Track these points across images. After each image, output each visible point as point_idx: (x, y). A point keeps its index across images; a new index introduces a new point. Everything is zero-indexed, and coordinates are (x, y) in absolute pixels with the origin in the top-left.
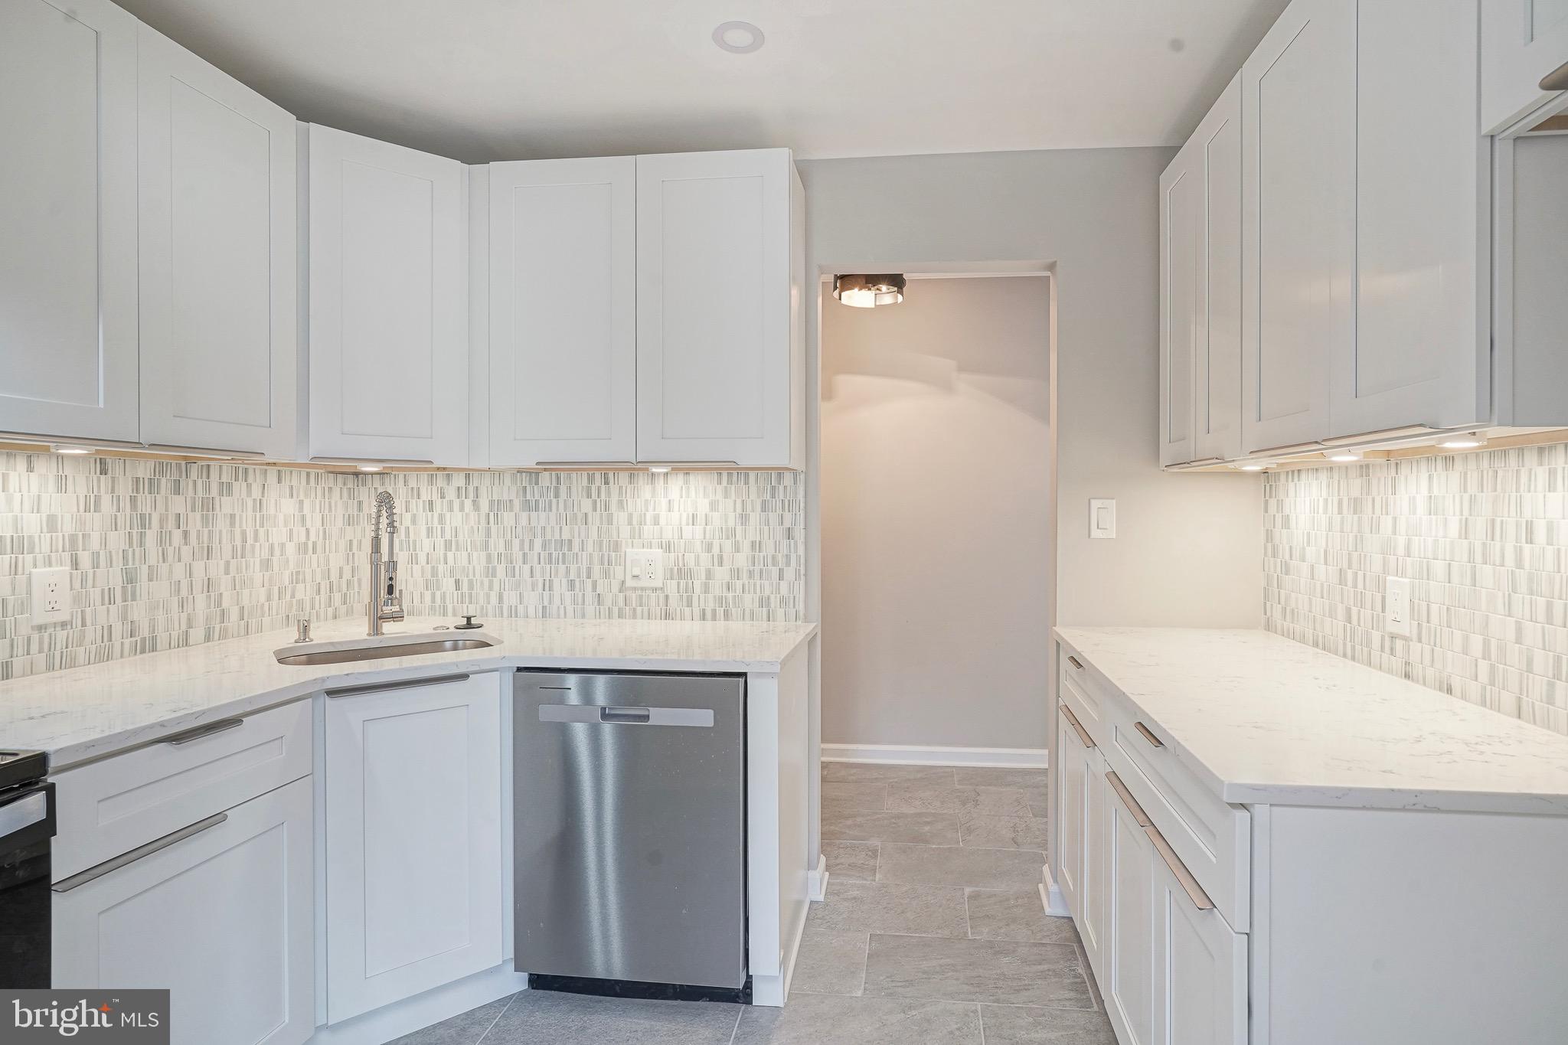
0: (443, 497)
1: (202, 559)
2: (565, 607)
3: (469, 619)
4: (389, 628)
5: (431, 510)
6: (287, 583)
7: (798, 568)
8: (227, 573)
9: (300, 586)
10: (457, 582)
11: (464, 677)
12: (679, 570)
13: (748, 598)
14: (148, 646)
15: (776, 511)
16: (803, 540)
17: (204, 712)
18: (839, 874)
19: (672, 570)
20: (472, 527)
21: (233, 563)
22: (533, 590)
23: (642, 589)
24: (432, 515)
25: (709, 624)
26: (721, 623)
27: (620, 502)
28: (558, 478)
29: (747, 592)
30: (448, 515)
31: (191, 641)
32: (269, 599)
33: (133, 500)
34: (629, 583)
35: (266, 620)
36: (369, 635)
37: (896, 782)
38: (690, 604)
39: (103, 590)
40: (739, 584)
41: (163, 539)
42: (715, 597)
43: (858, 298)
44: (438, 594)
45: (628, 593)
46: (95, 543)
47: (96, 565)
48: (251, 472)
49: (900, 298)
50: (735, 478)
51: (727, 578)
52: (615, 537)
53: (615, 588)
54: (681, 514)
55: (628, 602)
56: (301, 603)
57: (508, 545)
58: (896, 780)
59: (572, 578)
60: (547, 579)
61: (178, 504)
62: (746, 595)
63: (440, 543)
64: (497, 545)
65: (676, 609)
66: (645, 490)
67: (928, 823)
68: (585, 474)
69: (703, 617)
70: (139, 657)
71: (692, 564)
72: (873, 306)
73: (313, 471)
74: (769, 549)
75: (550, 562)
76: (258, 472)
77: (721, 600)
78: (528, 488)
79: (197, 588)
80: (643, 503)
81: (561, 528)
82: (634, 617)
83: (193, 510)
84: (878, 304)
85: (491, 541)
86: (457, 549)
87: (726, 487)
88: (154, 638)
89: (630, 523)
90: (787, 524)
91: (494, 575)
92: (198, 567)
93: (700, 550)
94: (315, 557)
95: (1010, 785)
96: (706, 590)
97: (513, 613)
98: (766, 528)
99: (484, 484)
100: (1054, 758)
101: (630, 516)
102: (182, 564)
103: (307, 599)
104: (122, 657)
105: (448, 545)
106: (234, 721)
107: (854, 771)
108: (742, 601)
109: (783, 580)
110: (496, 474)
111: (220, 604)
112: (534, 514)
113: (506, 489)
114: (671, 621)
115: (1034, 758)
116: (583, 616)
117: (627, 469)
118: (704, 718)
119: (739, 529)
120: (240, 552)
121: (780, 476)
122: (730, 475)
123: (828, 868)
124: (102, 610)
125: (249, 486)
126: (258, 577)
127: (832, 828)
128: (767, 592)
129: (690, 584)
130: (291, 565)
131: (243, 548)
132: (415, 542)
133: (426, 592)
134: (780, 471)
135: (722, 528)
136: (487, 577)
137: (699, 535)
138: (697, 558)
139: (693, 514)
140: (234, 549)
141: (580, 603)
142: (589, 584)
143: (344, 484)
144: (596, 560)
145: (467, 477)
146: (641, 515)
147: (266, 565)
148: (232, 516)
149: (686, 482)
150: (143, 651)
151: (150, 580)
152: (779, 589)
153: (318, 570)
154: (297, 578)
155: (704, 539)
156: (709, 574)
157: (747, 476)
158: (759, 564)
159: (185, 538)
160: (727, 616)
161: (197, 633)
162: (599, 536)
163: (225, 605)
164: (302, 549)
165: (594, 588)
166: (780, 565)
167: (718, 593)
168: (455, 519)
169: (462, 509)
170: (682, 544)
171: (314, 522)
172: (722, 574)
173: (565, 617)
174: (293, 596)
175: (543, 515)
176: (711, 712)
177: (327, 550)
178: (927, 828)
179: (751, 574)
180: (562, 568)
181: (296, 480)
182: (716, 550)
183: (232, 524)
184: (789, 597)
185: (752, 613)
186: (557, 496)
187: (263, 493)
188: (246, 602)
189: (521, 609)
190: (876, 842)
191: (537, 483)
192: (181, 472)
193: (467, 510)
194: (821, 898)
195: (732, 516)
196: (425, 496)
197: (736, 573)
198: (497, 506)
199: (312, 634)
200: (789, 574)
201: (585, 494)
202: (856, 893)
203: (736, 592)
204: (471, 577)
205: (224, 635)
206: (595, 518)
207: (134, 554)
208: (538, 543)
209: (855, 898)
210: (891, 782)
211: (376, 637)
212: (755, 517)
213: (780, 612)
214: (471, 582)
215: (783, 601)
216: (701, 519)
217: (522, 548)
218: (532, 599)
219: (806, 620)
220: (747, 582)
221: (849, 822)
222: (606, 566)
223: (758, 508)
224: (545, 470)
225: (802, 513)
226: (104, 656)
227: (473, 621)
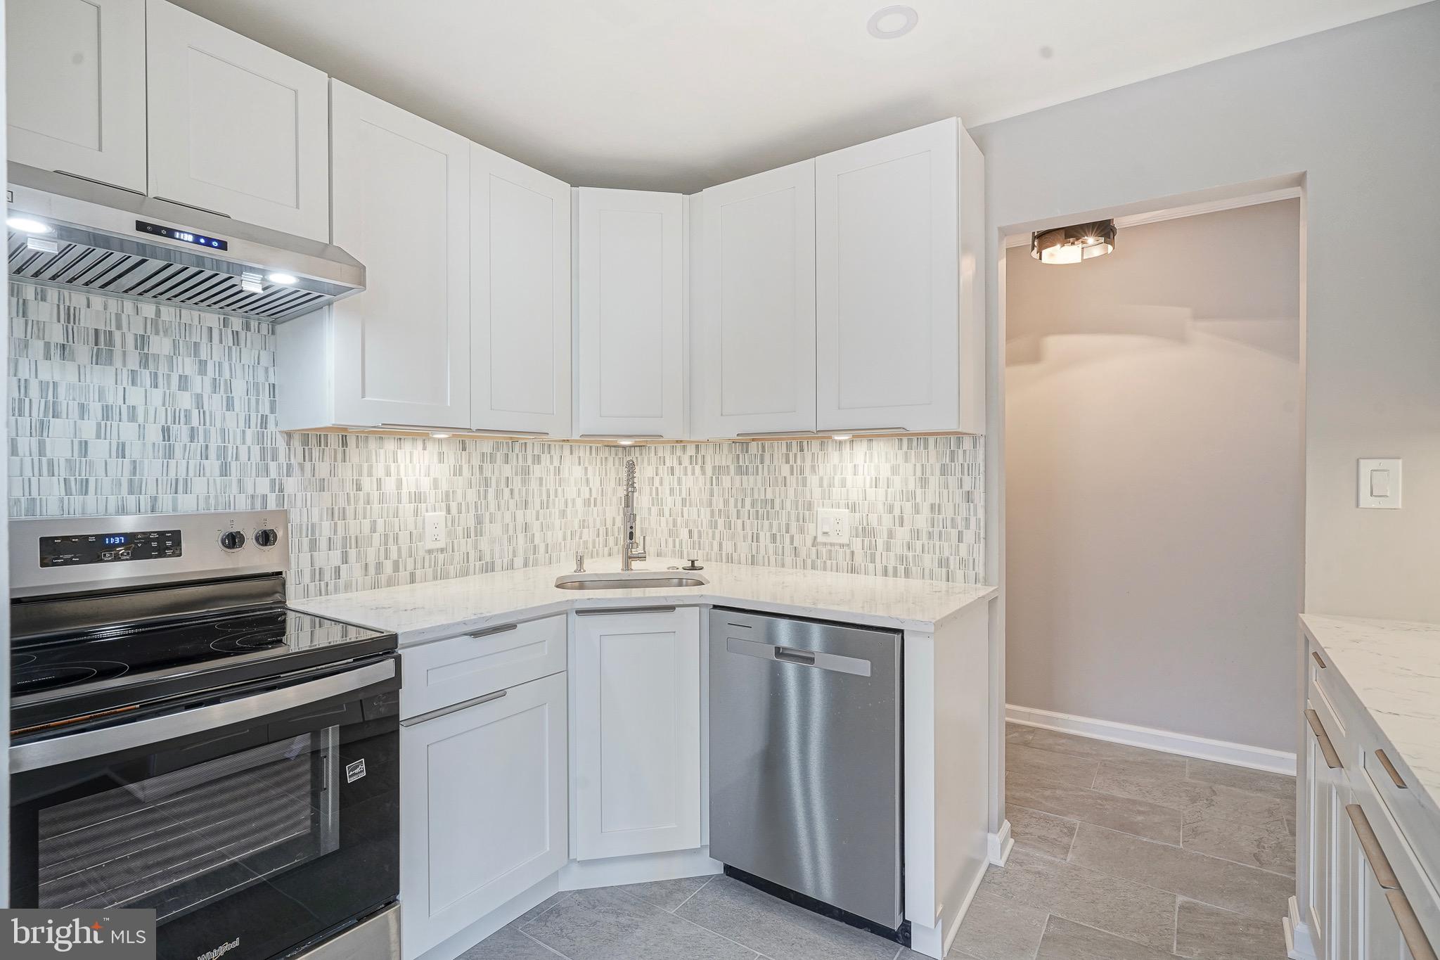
0: (680, 464)
1: (522, 509)
2: (769, 557)
3: (693, 562)
4: (635, 565)
5: (673, 474)
6: (576, 528)
7: (977, 531)
8: (537, 519)
9: (586, 531)
10: (690, 532)
11: (671, 608)
12: (864, 529)
13: (927, 558)
14: (489, 568)
15: (955, 475)
16: (982, 503)
17: (491, 617)
18: (1026, 844)
19: (857, 529)
20: (701, 488)
21: (541, 511)
22: (744, 541)
23: (832, 544)
24: (673, 478)
25: (891, 580)
26: (901, 581)
27: (813, 467)
28: (763, 447)
29: (927, 552)
30: (684, 478)
31: (515, 566)
32: (564, 539)
33: (481, 468)
34: (821, 539)
35: (563, 554)
36: (622, 570)
37: (1110, 761)
38: (873, 561)
39: (464, 528)
40: (918, 544)
41: (498, 493)
42: (896, 555)
43: (1061, 255)
44: (677, 540)
45: (820, 548)
46: (459, 497)
47: (460, 512)
48: (552, 447)
49: (1110, 248)
50: (915, 443)
51: (907, 538)
52: (808, 498)
53: (809, 542)
54: (865, 478)
55: (819, 555)
56: (586, 543)
57: (726, 502)
58: (1110, 759)
59: (774, 532)
60: (755, 532)
61: (507, 470)
62: (926, 555)
63: (679, 500)
64: (718, 503)
65: (861, 565)
66: (834, 456)
67: (1140, 813)
68: (784, 443)
69: (885, 573)
70: (484, 574)
71: (875, 524)
72: (1079, 260)
73: (594, 446)
74: (948, 511)
75: (757, 519)
76: (557, 447)
77: (902, 559)
78: (741, 456)
79: (519, 529)
80: (832, 467)
81: (765, 489)
82: (825, 569)
83: (516, 475)
84: (1085, 258)
85: (714, 499)
86: (690, 506)
87: (906, 453)
88: (493, 563)
89: (821, 485)
90: (967, 487)
91: (716, 527)
92: (519, 514)
93: (882, 512)
94: (596, 509)
95: (1261, 790)
96: (888, 549)
97: (730, 559)
98: (945, 492)
99: (708, 453)
100: (1302, 764)
101: (821, 479)
102: (510, 512)
103: (590, 541)
104: (475, 574)
105: (684, 501)
106: (512, 626)
107: (1064, 741)
108: (921, 561)
109: (962, 542)
110: (718, 445)
111: (533, 541)
112: (745, 477)
113: (724, 457)
114: (856, 575)
115: (1281, 763)
116: (783, 566)
117: (818, 438)
118: (862, 668)
119: (919, 491)
120: (545, 505)
121: (959, 441)
122: (910, 441)
123: (1013, 834)
124: (463, 541)
125: (551, 457)
126: (557, 523)
127: (1028, 795)
128: (946, 554)
129: (874, 543)
130: (580, 516)
131: (548, 501)
132: (662, 499)
133: (669, 539)
134: (959, 436)
135: (902, 491)
136: (711, 529)
137: (881, 497)
138: (880, 519)
139: (876, 478)
140: (542, 503)
141: (780, 554)
142: (787, 540)
143: (616, 455)
144: (793, 518)
145: (697, 447)
146: (830, 478)
147: (563, 514)
148: (541, 479)
149: (870, 448)
150: (487, 572)
151: (491, 522)
152: (958, 551)
153: (598, 519)
154: (583, 524)
155: (886, 500)
156: (891, 534)
157: (926, 441)
158: (938, 526)
159: (512, 494)
160: (907, 574)
161: (519, 562)
162: (796, 496)
163: (536, 542)
164: (587, 503)
165: (792, 542)
166: (959, 527)
167: (899, 551)
168: (688, 481)
169: (693, 474)
170: (866, 506)
171: (595, 483)
172: (902, 534)
173: (769, 566)
174: (581, 538)
175: (752, 478)
176: (869, 663)
177: (604, 505)
178: (1140, 818)
179: (930, 535)
180: (766, 523)
181: (582, 453)
182: (897, 512)
183: (541, 485)
184: (968, 559)
185: (931, 571)
186: (762, 462)
187: (561, 462)
188: (549, 541)
189: (735, 556)
190: (1074, 820)
191: (747, 452)
192: (509, 449)
193: (697, 474)
194: (1001, 863)
195: (912, 479)
196: (668, 464)
197: (916, 534)
198: (719, 470)
199: (585, 566)
200: (969, 536)
201: (784, 460)
202: (1040, 868)
203: (915, 552)
204: (700, 528)
205: (536, 564)
206: (792, 480)
207: (481, 505)
208: (748, 501)
209: (1039, 873)
210: (1104, 761)
211: (627, 572)
212: (934, 480)
213: (959, 574)
214: (699, 532)
215: (962, 562)
216: (882, 483)
217: (736, 506)
218: (744, 549)
219: (986, 582)
220: (926, 542)
221: (1048, 793)
222: (801, 522)
223: (938, 472)
224: (753, 440)
225: (982, 476)
226: (465, 573)
227: (696, 564)
